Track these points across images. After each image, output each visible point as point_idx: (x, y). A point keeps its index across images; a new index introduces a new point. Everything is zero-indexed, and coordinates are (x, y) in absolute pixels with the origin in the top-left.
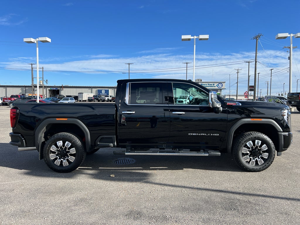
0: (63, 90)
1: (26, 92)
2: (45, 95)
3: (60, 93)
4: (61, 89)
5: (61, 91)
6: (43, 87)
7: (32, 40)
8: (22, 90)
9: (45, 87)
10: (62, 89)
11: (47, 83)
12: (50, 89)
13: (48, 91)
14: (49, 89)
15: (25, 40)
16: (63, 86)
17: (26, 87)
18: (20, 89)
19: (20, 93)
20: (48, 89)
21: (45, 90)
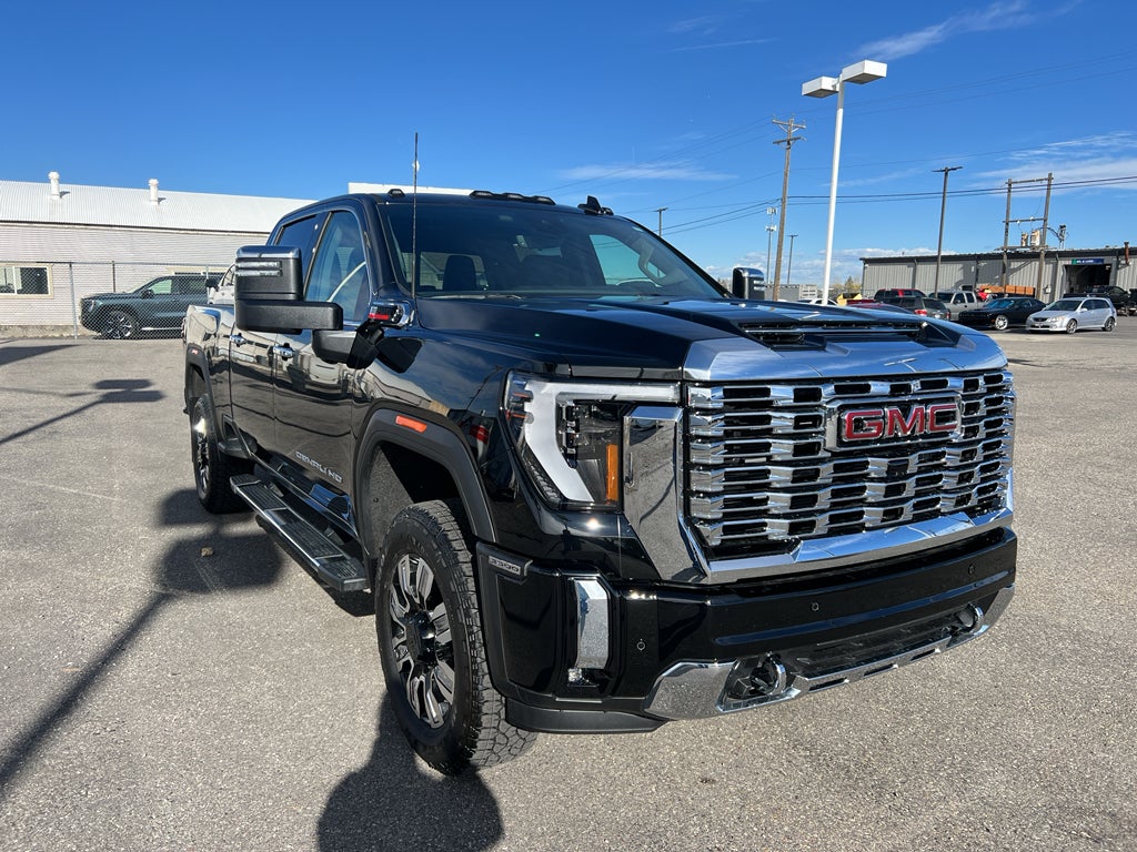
0: (1127, 264)
1: (977, 280)
2: (1049, 290)
3: (1111, 280)
4: (1118, 262)
5: (1118, 268)
6: (1042, 256)
7: (827, 83)
8: (966, 271)
9: (1050, 255)
10: (1123, 262)
11: (1061, 240)
12: (1069, 262)
13: (1061, 273)
14: (1067, 263)
15: (808, 88)
16: (1129, 246)
17: (979, 258)
18: (961, 266)
19: (957, 284)
20: (1062, 263)
21: (1048, 269)
